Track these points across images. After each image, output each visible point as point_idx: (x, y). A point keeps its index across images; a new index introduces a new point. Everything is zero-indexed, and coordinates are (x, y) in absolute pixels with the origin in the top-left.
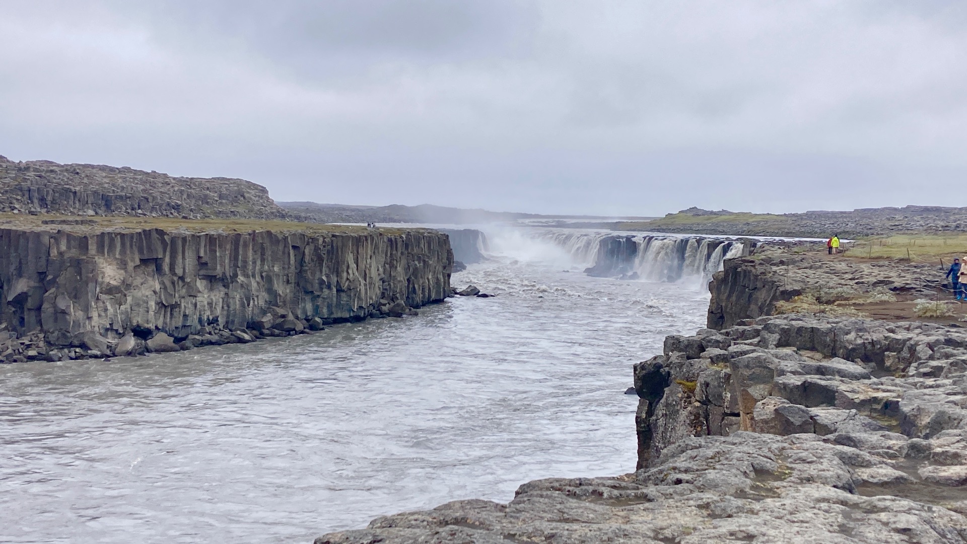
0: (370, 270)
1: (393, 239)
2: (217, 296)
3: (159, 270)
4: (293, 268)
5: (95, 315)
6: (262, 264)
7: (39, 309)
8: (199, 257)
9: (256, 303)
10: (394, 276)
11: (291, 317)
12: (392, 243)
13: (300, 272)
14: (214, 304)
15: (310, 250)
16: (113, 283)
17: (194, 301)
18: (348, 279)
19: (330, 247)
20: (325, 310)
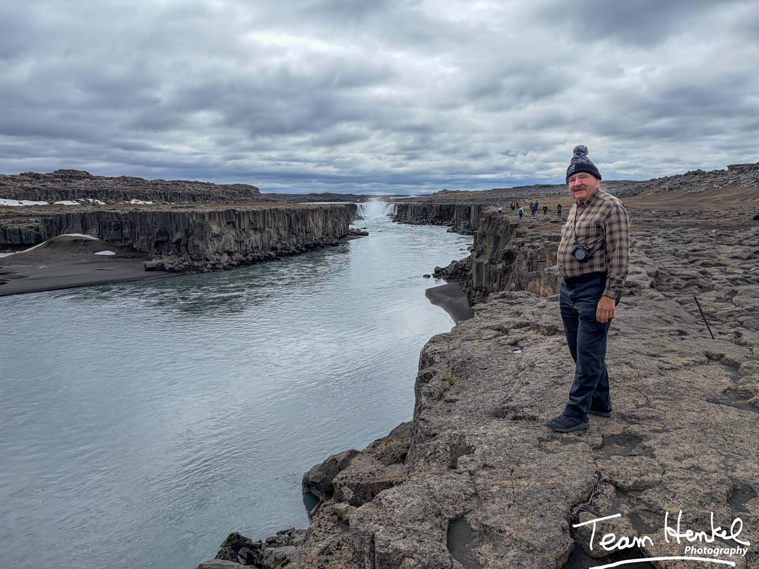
0: (318, 223)
2: (258, 236)
3: (234, 226)
4: (287, 224)
5: (210, 246)
6: (275, 223)
7: (186, 245)
8: (250, 221)
9: (274, 239)
10: (327, 226)
11: (288, 245)
12: (326, 211)
13: (290, 225)
14: (257, 240)
15: (294, 215)
16: (216, 233)
17: (249, 239)
18: (309, 228)
19: (302, 214)
20: (301, 241)
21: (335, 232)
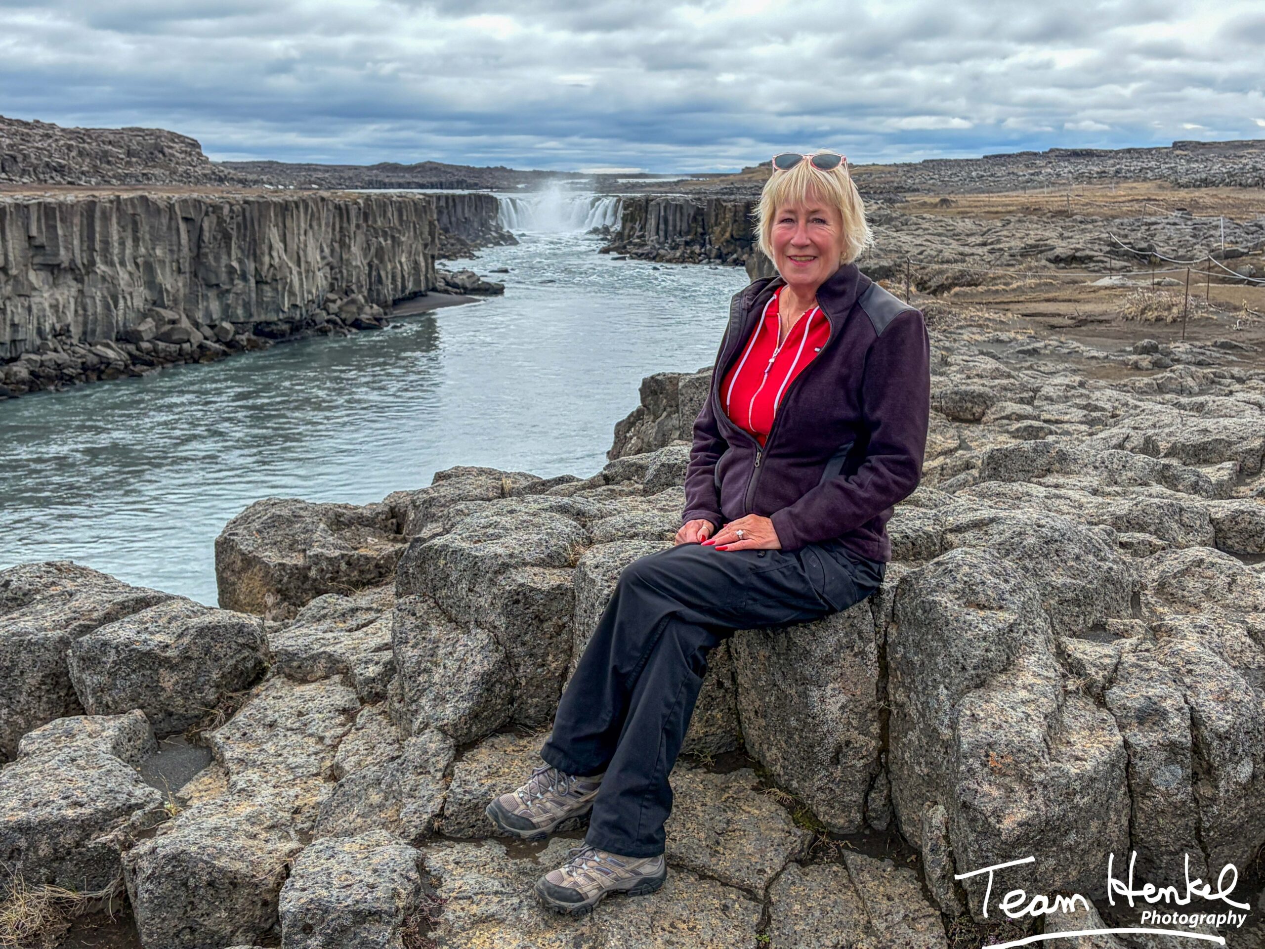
0: (305, 251)
1: (343, 206)
2: (66, 293)
4: (185, 250)
6: (136, 246)
8: (30, 238)
9: (129, 303)
10: (347, 260)
11: (185, 323)
12: (342, 211)
13: (198, 256)
14: (61, 307)
15: (211, 222)
17: (26, 304)
18: (271, 265)
19: (240, 219)
20: (240, 311)
21: (380, 281)
